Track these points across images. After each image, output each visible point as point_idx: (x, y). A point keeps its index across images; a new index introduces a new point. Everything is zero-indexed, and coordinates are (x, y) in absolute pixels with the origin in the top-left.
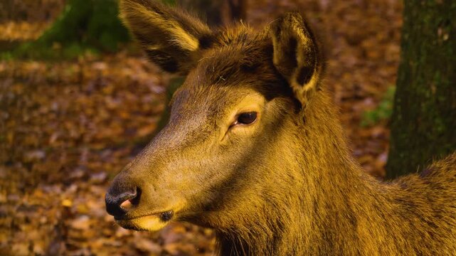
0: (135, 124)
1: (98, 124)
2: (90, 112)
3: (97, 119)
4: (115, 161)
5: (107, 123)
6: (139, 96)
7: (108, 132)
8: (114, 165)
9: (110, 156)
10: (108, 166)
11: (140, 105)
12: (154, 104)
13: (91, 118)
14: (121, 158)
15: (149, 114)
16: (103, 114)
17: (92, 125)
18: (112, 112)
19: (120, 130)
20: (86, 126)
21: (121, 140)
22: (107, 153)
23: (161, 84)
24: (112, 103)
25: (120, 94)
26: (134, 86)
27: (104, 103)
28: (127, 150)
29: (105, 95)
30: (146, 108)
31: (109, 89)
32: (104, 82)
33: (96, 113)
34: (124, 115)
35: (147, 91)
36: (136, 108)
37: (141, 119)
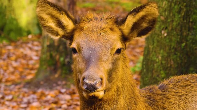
0: (25, 73)
1: (9, 74)
2: (5, 68)
3: (8, 71)
4: (16, 90)
5: (13, 73)
6: (28, 61)
7: (13, 77)
8: (16, 92)
9: (14, 88)
10: (13, 93)
11: (28, 65)
12: (34, 65)
13: (5, 71)
14: (19, 89)
15: (32, 69)
16: (11, 69)
17: (6, 74)
18: (15, 68)
19: (19, 76)
20: (3, 74)
21: (19, 81)
22: (13, 87)
23: (37, 56)
24: (15, 64)
25: (19, 60)
26: (25, 57)
27: (11, 64)
28: (22, 85)
29: (12, 60)
30: (30, 66)
31: (14, 58)
32: (11, 55)
33: (8, 69)
34: (21, 70)
35: (31, 59)
36: (26, 67)
37: (28, 71)
